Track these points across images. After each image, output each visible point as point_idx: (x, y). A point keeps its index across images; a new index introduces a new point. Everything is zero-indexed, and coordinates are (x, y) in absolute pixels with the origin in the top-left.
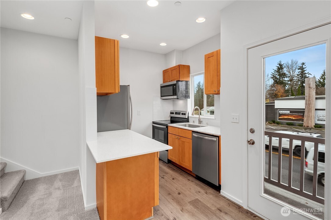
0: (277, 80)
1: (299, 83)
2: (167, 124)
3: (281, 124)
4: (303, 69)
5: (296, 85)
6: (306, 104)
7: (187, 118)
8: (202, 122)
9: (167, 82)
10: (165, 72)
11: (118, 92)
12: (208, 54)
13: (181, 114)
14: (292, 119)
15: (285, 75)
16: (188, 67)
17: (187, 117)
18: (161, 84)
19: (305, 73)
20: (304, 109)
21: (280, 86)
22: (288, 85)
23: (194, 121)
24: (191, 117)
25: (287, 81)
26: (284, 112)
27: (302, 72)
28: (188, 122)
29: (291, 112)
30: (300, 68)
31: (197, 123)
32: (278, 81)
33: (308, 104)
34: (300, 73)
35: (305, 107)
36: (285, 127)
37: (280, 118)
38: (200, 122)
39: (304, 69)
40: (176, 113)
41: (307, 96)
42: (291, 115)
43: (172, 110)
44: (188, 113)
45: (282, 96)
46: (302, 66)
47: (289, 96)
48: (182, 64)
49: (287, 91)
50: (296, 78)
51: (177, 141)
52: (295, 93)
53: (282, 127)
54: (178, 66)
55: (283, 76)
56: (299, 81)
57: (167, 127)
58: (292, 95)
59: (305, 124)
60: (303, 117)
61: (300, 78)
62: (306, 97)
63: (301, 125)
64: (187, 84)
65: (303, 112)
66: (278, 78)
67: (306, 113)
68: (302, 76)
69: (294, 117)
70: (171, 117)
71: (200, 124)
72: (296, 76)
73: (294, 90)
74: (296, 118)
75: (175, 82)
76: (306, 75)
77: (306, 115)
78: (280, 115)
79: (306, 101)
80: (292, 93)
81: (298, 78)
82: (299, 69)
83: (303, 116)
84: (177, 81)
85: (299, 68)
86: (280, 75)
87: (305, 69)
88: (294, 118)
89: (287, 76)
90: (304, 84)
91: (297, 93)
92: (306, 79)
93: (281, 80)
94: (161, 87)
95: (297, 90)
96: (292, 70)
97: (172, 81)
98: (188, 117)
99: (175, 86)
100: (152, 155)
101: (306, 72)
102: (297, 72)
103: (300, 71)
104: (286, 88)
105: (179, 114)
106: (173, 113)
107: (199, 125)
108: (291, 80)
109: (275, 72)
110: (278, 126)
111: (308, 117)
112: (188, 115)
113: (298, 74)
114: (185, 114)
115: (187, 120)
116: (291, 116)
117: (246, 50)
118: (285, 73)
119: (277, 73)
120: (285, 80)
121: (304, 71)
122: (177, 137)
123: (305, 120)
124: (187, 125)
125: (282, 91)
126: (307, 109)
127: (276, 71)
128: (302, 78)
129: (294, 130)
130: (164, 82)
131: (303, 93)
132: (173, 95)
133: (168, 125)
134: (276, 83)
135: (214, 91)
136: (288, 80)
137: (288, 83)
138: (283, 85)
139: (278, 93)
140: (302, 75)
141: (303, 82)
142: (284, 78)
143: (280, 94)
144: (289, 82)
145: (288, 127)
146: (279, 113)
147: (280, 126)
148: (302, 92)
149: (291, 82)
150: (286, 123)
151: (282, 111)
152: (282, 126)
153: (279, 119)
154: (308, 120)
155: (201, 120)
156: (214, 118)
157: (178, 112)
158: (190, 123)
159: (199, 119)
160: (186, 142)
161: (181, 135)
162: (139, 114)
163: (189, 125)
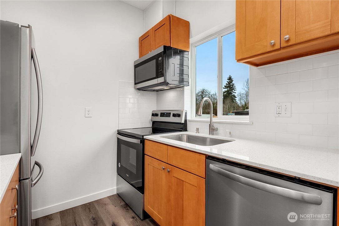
2: (143, 136)
7: (183, 124)
8: (217, 130)
10: (143, 39)
13: (172, 115)
17: (183, 122)
18: (135, 62)
24: (190, 121)
28: (186, 130)
31: (204, 133)
38: (212, 130)
40: (163, 115)
43: (155, 109)
44: (186, 113)
51: (163, 175)
54: (169, 19)
57: (143, 141)
70: (154, 123)
71: (213, 134)
75: (160, 50)
84: (165, 47)
94: (136, 66)
98: (186, 121)
99: (160, 59)
105: (168, 115)
112: (186, 116)
114: (179, 115)
115: (183, 127)
122: (164, 165)
124: (185, 138)
130: (141, 54)
132: (157, 77)
133: (145, 137)
155: (216, 126)
156: (248, 122)
157: (166, 113)
158: (188, 133)
159: (210, 125)
160: (187, 184)
161: (174, 163)
162: (89, 116)
163: (188, 136)
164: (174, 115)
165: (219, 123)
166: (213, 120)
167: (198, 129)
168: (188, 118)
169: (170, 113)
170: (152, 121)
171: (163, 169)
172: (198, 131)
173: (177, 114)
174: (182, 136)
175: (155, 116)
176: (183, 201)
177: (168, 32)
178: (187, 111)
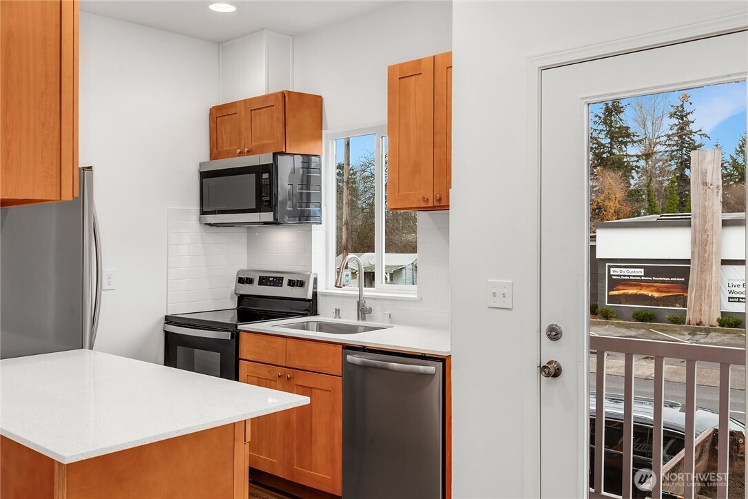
0: (603, 153)
1: (674, 167)
2: (233, 325)
3: (617, 318)
4: (686, 116)
5: (662, 171)
6: (694, 242)
7: (309, 300)
8: (370, 311)
9: (230, 154)
10: (220, 116)
11: (71, 199)
12: (401, 65)
13: (285, 282)
14: (652, 298)
15: (628, 136)
16: (317, 102)
17: (310, 296)
18: (201, 164)
19: (691, 132)
20: (688, 261)
21: (612, 174)
22: (637, 172)
23: (337, 311)
24: (325, 295)
25: (636, 159)
26: (625, 272)
27: (682, 129)
28: (315, 313)
29: (648, 272)
30: (675, 113)
31: (350, 318)
32: (605, 156)
33: (701, 244)
34: (674, 131)
35: (693, 253)
36: (628, 327)
37: (612, 293)
38: (363, 311)
39: (688, 117)
40: (264, 281)
41: (698, 215)
42: (649, 284)
43: (245, 268)
44: (315, 280)
45: (618, 214)
46: (682, 106)
47: (639, 215)
48: (295, 91)
49: (633, 196)
50: (663, 148)
51: (279, 386)
52: (658, 203)
53: (619, 329)
54: (280, 98)
55: (623, 137)
56: (672, 158)
57: (236, 334)
58: (651, 211)
59: (691, 316)
60: (686, 290)
61: (675, 148)
62: (695, 217)
63: (679, 320)
64: (309, 168)
65: (685, 272)
66: (604, 146)
67: (695, 276)
68: (683, 143)
69: (658, 290)
70: (241, 298)
71: (364, 319)
72: (662, 139)
73: (657, 190)
74: (664, 294)
75: (266, 159)
76: (693, 138)
77: (695, 283)
78: (615, 283)
79: (695, 232)
80: (649, 201)
81: (668, 149)
82: (671, 116)
83: (685, 286)
84: (275, 155)
85: (673, 110)
86: (611, 135)
87: (690, 118)
88: (656, 295)
89: (635, 139)
90: (687, 172)
91: (667, 203)
92: (693, 154)
93: (614, 154)
94: (204, 175)
95: (665, 190)
96: (653, 118)
97: (249, 152)
98: (315, 294)
99: (265, 176)
100: (226, 433)
101: (692, 127)
102: (668, 125)
103: (676, 122)
104: (632, 182)
105: (277, 282)
106: (250, 281)
107: (361, 323)
108: (647, 156)
109: (595, 122)
110: (606, 324)
111: (701, 288)
112: (315, 287)
113: (671, 133)
114: (301, 284)
115: (310, 307)
116: (648, 287)
117: (536, 72)
118: (627, 128)
119: (601, 127)
120: (627, 155)
121: (688, 123)
122: (279, 372)
123: (690, 302)
124: (310, 324)
125: (620, 195)
126: (696, 259)
127: (600, 117)
128: (681, 150)
129: (659, 337)
130: (215, 153)
131: (684, 204)
132: (258, 210)
133: (236, 327)
134: (599, 165)
135: (420, 197)
136: (637, 156)
137: (638, 164)
138: (620, 174)
139: (607, 203)
140: (680, 137)
141: (685, 164)
142: (626, 144)
143: (612, 205)
144: (642, 163)
145: (638, 328)
146: (610, 276)
147: (613, 324)
148: (681, 198)
149: (647, 163)
150: (632, 314)
151: (618, 269)
152: (618, 325)
153: (612, 299)
154: (699, 298)
155: (368, 305)
156: (416, 296)
157: (274, 278)
158: (322, 318)
159: (358, 302)
160: (317, 391)
161: (297, 364)
162: (109, 287)
163: (320, 325)
164: (291, 283)
165: (375, 299)
166: (364, 293)
167: (339, 310)
168: (319, 290)
169: (283, 278)
170: (236, 294)
171: (279, 376)
172: (339, 314)
173: (298, 281)
174: (307, 325)
175: (247, 283)
176: (311, 417)
177: (281, 125)
178: (317, 274)
